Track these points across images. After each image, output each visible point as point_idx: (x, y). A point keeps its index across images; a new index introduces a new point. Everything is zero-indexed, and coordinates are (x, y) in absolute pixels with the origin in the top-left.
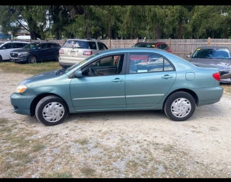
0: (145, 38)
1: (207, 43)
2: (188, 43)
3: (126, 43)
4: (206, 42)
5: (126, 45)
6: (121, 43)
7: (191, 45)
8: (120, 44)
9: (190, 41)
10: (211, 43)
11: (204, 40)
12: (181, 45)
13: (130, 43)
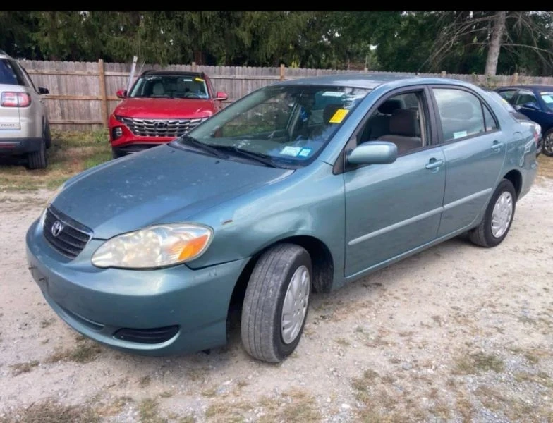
0: (135, 59)
1: (278, 77)
2: (238, 77)
3: (62, 72)
4: (275, 73)
5: (63, 77)
6: (46, 72)
7: (244, 81)
8: (43, 74)
9: (242, 72)
10: (286, 78)
11: (271, 70)
12: (223, 80)
13: (77, 72)
